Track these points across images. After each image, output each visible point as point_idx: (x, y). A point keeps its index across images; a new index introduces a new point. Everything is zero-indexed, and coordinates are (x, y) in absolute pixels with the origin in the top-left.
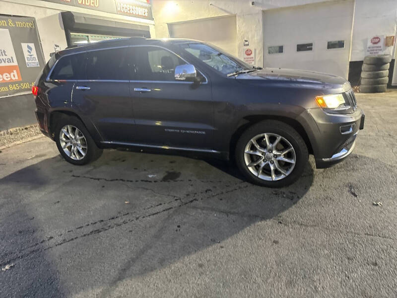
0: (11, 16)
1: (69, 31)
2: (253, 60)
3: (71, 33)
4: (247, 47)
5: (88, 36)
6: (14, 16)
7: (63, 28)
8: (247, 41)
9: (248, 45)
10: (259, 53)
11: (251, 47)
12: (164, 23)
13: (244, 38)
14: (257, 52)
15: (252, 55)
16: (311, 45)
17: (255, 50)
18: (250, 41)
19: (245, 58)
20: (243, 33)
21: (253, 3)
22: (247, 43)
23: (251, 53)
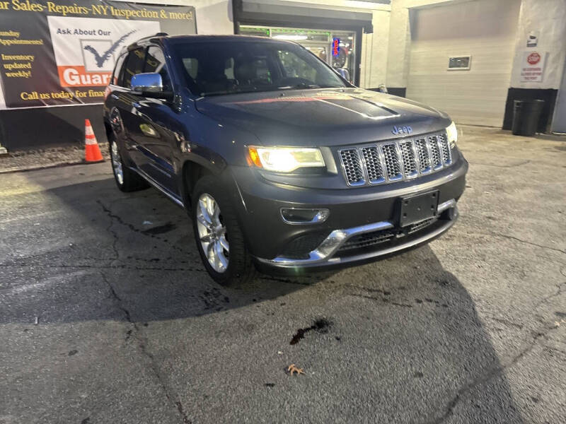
0: (164, 5)
1: (239, 23)
3: (241, 26)
4: (532, 50)
5: (268, 30)
6: (168, 6)
7: (232, 19)
8: (535, 38)
9: (536, 44)
10: (554, 62)
11: (541, 49)
12: (404, 8)
13: (530, 32)
14: (551, 58)
15: (540, 65)
17: (547, 54)
18: (540, 37)
19: (525, 69)
20: (529, 23)
22: (533, 41)
23: (539, 60)
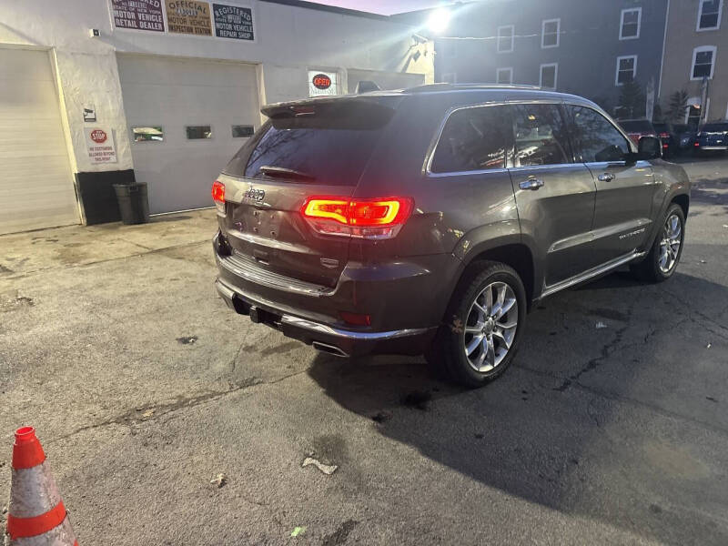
2: (112, 154)
4: (93, 126)
8: (91, 112)
9: (95, 119)
10: (123, 140)
11: (104, 125)
13: (82, 105)
14: (118, 135)
15: (109, 144)
16: (208, 129)
17: (114, 131)
18: (97, 110)
19: (92, 149)
20: (78, 93)
21: (96, 32)
23: (105, 138)
